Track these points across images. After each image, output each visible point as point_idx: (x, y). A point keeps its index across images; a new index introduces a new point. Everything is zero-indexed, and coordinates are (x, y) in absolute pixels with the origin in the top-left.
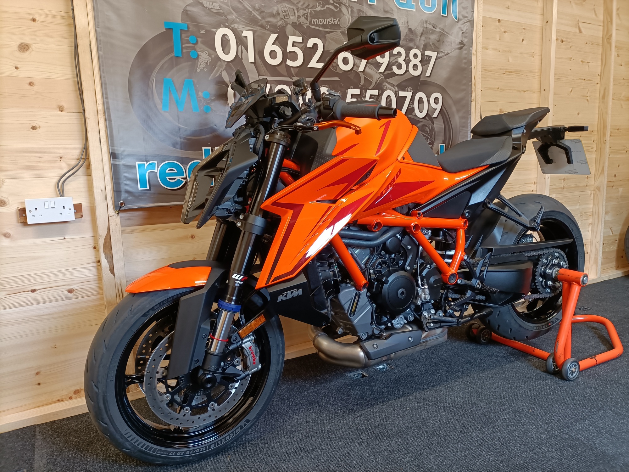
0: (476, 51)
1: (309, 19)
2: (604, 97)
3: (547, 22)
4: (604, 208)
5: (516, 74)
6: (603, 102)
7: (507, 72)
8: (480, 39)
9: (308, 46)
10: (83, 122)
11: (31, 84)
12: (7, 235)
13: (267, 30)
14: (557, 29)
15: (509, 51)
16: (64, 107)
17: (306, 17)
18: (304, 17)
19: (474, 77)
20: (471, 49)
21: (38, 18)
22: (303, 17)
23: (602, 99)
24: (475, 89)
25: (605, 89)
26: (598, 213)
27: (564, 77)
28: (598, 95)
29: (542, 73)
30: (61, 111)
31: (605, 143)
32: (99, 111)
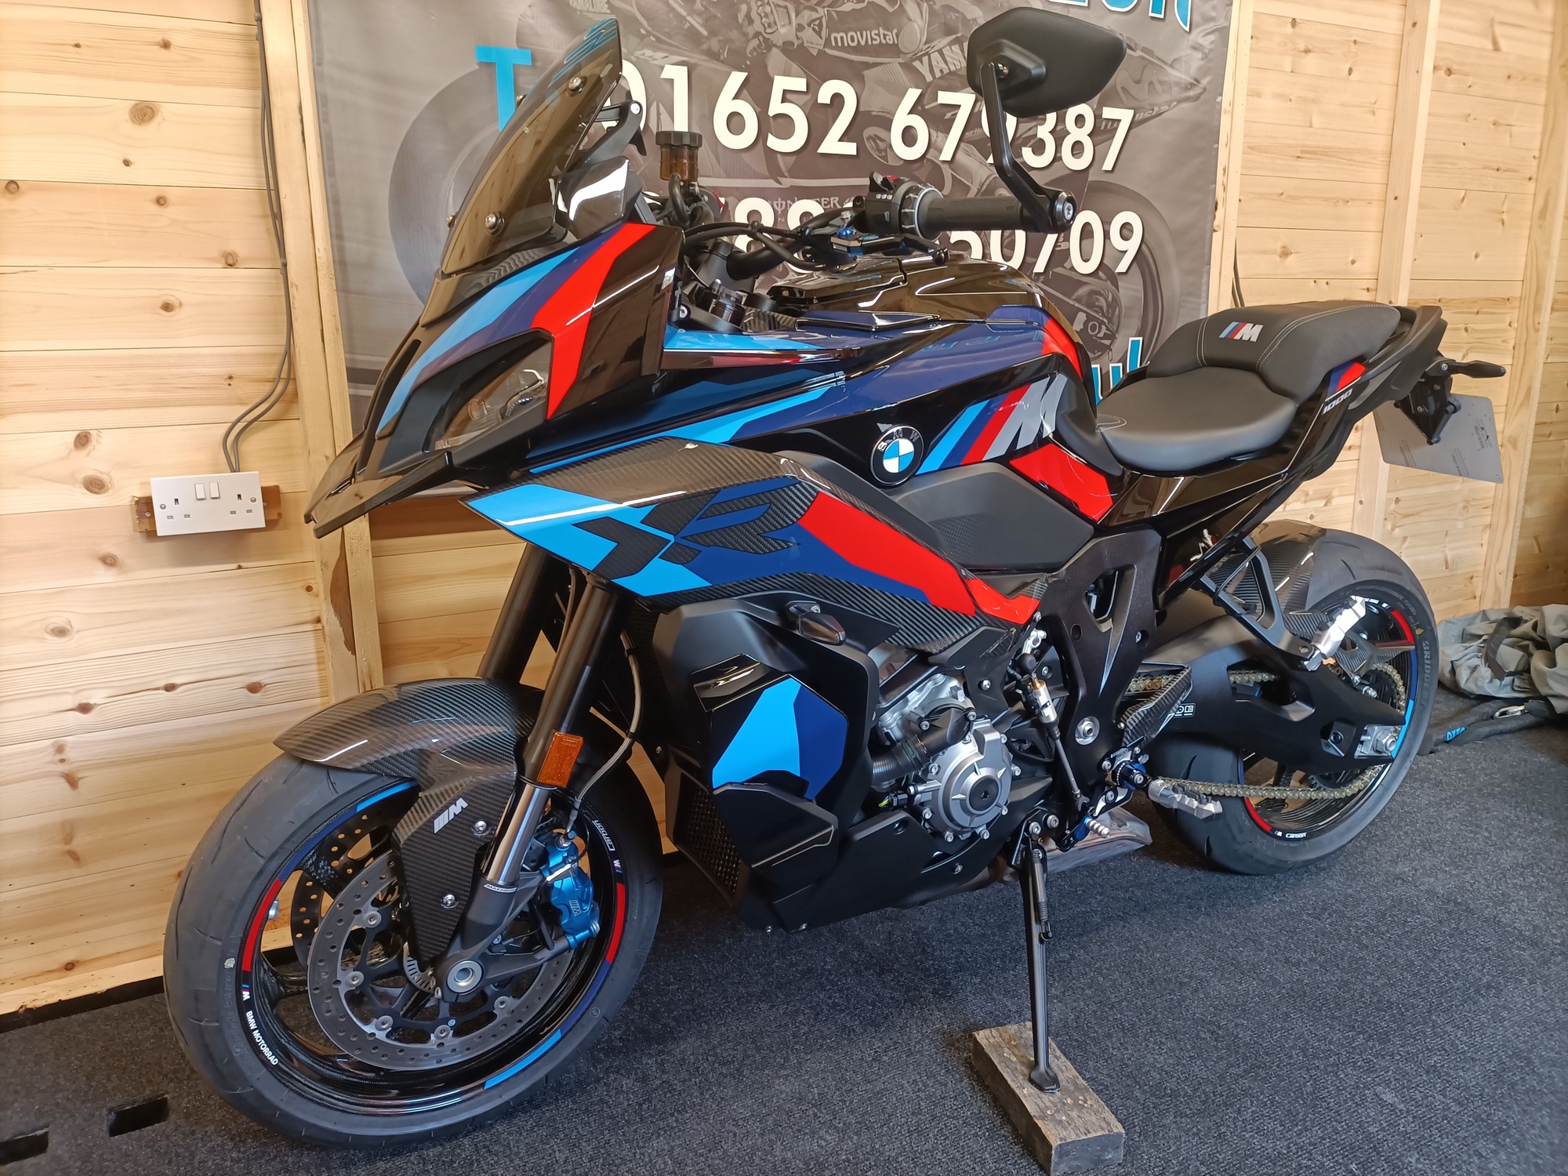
0: (1232, 104)
1: (824, 33)
2: (1543, 214)
3: (1414, 24)
4: (1523, 490)
5: (1327, 158)
6: (1540, 226)
7: (1307, 153)
8: (1244, 73)
9: (819, 101)
10: (283, 292)
11: (160, 201)
12: (109, 561)
13: (723, 62)
14: (1438, 42)
15: (1313, 100)
16: (237, 256)
17: (816, 27)
18: (814, 29)
19: (1224, 170)
20: (1219, 99)
21: (175, 40)
22: (811, 30)
23: (1540, 218)
24: (1224, 200)
25: (1547, 195)
26: (1508, 501)
27: (1448, 163)
28: (1529, 208)
29: (1392, 157)
30: (230, 265)
31: (1537, 330)
32: (319, 269)
